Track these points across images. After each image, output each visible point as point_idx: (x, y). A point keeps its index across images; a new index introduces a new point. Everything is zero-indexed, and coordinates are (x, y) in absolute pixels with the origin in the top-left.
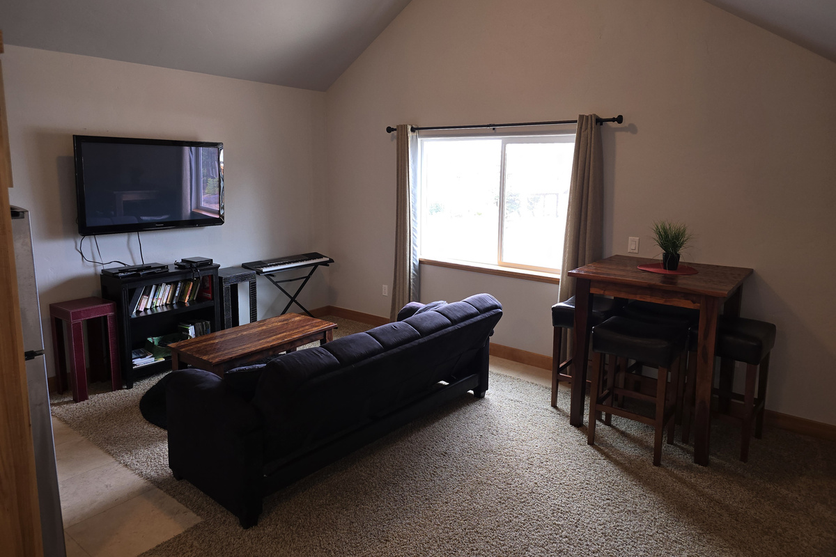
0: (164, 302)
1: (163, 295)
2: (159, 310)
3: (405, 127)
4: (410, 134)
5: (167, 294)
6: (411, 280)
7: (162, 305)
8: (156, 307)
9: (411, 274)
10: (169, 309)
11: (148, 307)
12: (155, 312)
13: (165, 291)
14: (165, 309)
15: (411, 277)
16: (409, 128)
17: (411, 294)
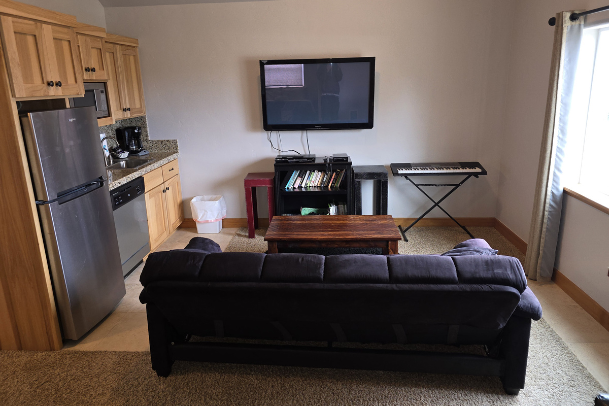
0: (316, 184)
1: (316, 179)
2: (311, 189)
3: (560, 15)
4: (567, 24)
5: (318, 179)
6: (546, 213)
7: (314, 186)
8: (310, 187)
9: (547, 205)
10: (319, 190)
11: (303, 185)
12: (309, 190)
13: (317, 176)
14: (316, 190)
15: (547, 209)
16: (567, 15)
17: (544, 230)
